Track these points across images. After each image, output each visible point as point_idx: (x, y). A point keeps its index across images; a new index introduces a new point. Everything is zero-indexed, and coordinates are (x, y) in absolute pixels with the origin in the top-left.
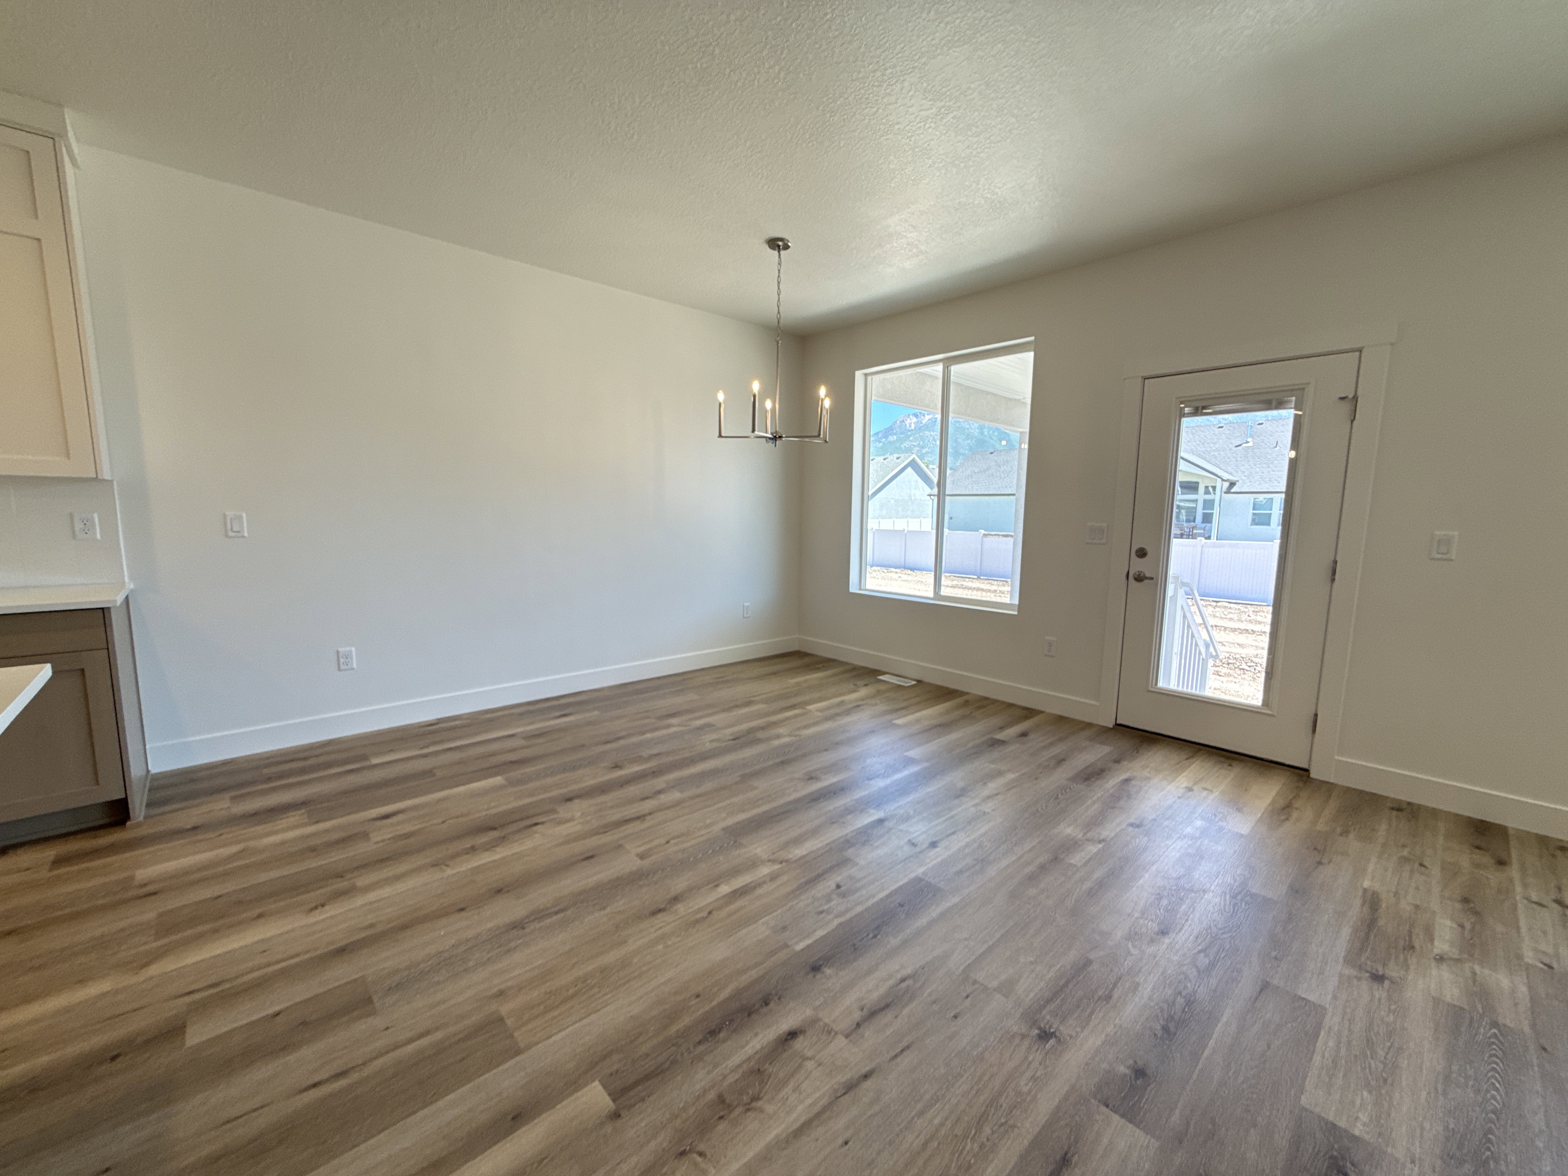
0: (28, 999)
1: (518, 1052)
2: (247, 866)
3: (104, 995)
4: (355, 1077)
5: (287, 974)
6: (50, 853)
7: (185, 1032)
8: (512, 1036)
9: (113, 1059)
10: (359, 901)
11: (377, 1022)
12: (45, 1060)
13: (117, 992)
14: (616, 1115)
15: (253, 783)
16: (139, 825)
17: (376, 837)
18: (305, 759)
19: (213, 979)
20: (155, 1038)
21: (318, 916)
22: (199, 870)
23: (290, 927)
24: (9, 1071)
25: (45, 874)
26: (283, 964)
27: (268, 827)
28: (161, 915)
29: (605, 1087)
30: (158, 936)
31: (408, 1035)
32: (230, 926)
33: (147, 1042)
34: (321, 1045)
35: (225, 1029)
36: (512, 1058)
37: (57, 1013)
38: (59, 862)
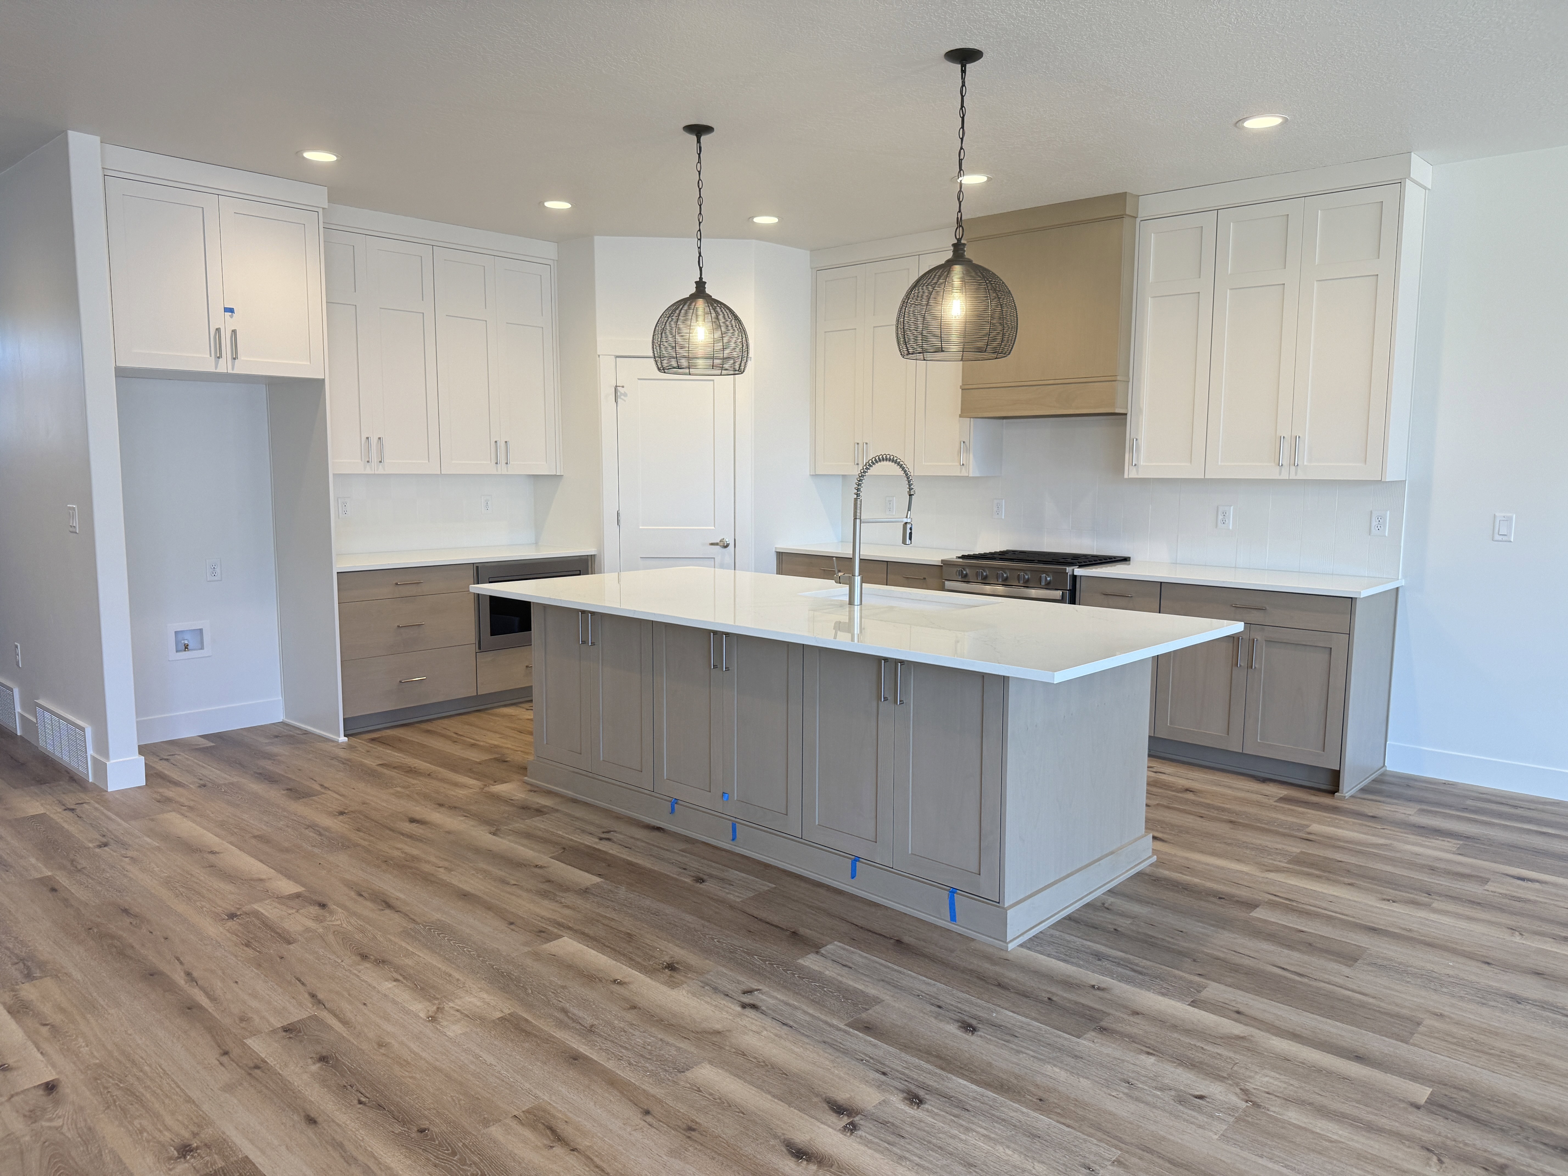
0: (1213, 854)
1: (1407, 1043)
2: (1375, 855)
3: (1242, 872)
4: (1305, 980)
5: (1329, 920)
6: (1283, 792)
7: (1255, 909)
8: (1412, 1034)
9: (1220, 898)
10: (1422, 914)
11: (1346, 970)
12: (1196, 880)
13: (1247, 874)
14: (1418, 1107)
15: (1450, 807)
16: (1343, 798)
17: (1490, 887)
18: (1516, 807)
19: (1290, 896)
20: (1242, 902)
21: (1385, 906)
22: (1347, 842)
23: (1359, 900)
24: (1184, 876)
25: (1272, 802)
26: (1333, 914)
27: (1419, 839)
28: (1302, 852)
29: (1431, 1094)
30: (1289, 862)
31: (1355, 987)
32: (1328, 879)
33: (1237, 901)
34: (1306, 958)
35: (1273, 920)
36: (1397, 1040)
37: (1218, 867)
38: (1284, 799)
